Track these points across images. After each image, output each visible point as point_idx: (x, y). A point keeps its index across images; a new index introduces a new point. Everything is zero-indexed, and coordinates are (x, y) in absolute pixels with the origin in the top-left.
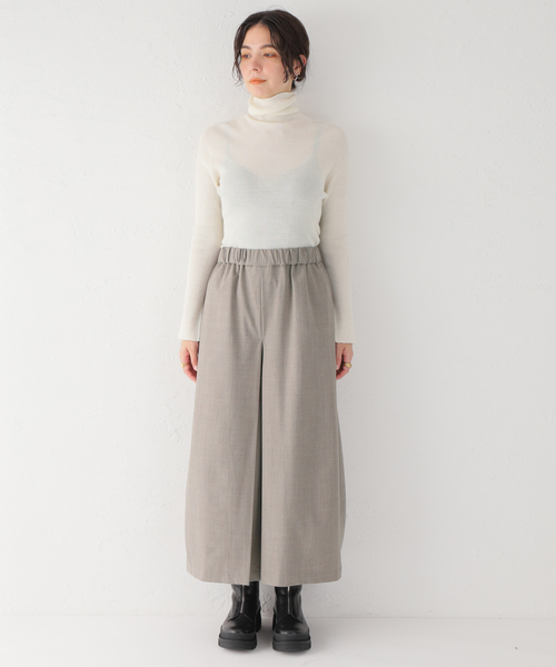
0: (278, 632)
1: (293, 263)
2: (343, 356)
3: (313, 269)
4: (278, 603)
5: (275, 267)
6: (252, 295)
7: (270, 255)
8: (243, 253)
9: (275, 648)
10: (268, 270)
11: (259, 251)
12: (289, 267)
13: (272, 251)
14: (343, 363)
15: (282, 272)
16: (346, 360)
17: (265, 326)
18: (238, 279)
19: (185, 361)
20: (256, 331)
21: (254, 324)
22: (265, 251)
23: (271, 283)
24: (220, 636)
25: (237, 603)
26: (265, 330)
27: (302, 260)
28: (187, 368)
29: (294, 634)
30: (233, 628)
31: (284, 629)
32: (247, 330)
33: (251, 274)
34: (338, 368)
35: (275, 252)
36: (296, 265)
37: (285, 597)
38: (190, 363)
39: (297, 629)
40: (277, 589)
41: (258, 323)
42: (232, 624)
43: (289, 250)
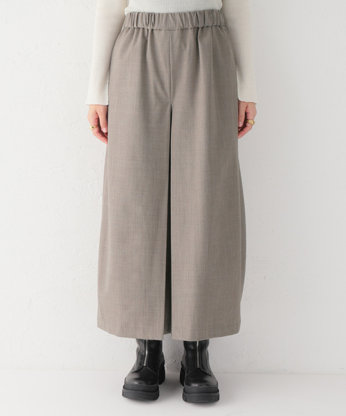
0: (188, 384)
1: (200, 26)
2: (246, 114)
3: (218, 32)
4: (187, 358)
5: (183, 30)
6: (161, 58)
7: (178, 18)
8: (151, 17)
9: (186, 399)
10: (176, 33)
11: (167, 14)
12: (196, 30)
13: (180, 14)
14: (246, 120)
15: (190, 35)
16: (250, 117)
17: (174, 88)
18: (147, 43)
19: (94, 123)
20: (166, 94)
21: (163, 87)
22: (173, 15)
23: (180, 46)
24: (124, 387)
25: (140, 356)
26: (174, 93)
27: (208, 22)
28: (96, 130)
29: (205, 386)
30: (136, 379)
31: (195, 382)
32: (156, 93)
33: (160, 37)
34: (241, 125)
35: (183, 16)
36: (202, 28)
37: (194, 351)
38: (99, 126)
39: (206, 381)
40: (186, 343)
41: (167, 86)
42: (136, 376)
43: (196, 13)
